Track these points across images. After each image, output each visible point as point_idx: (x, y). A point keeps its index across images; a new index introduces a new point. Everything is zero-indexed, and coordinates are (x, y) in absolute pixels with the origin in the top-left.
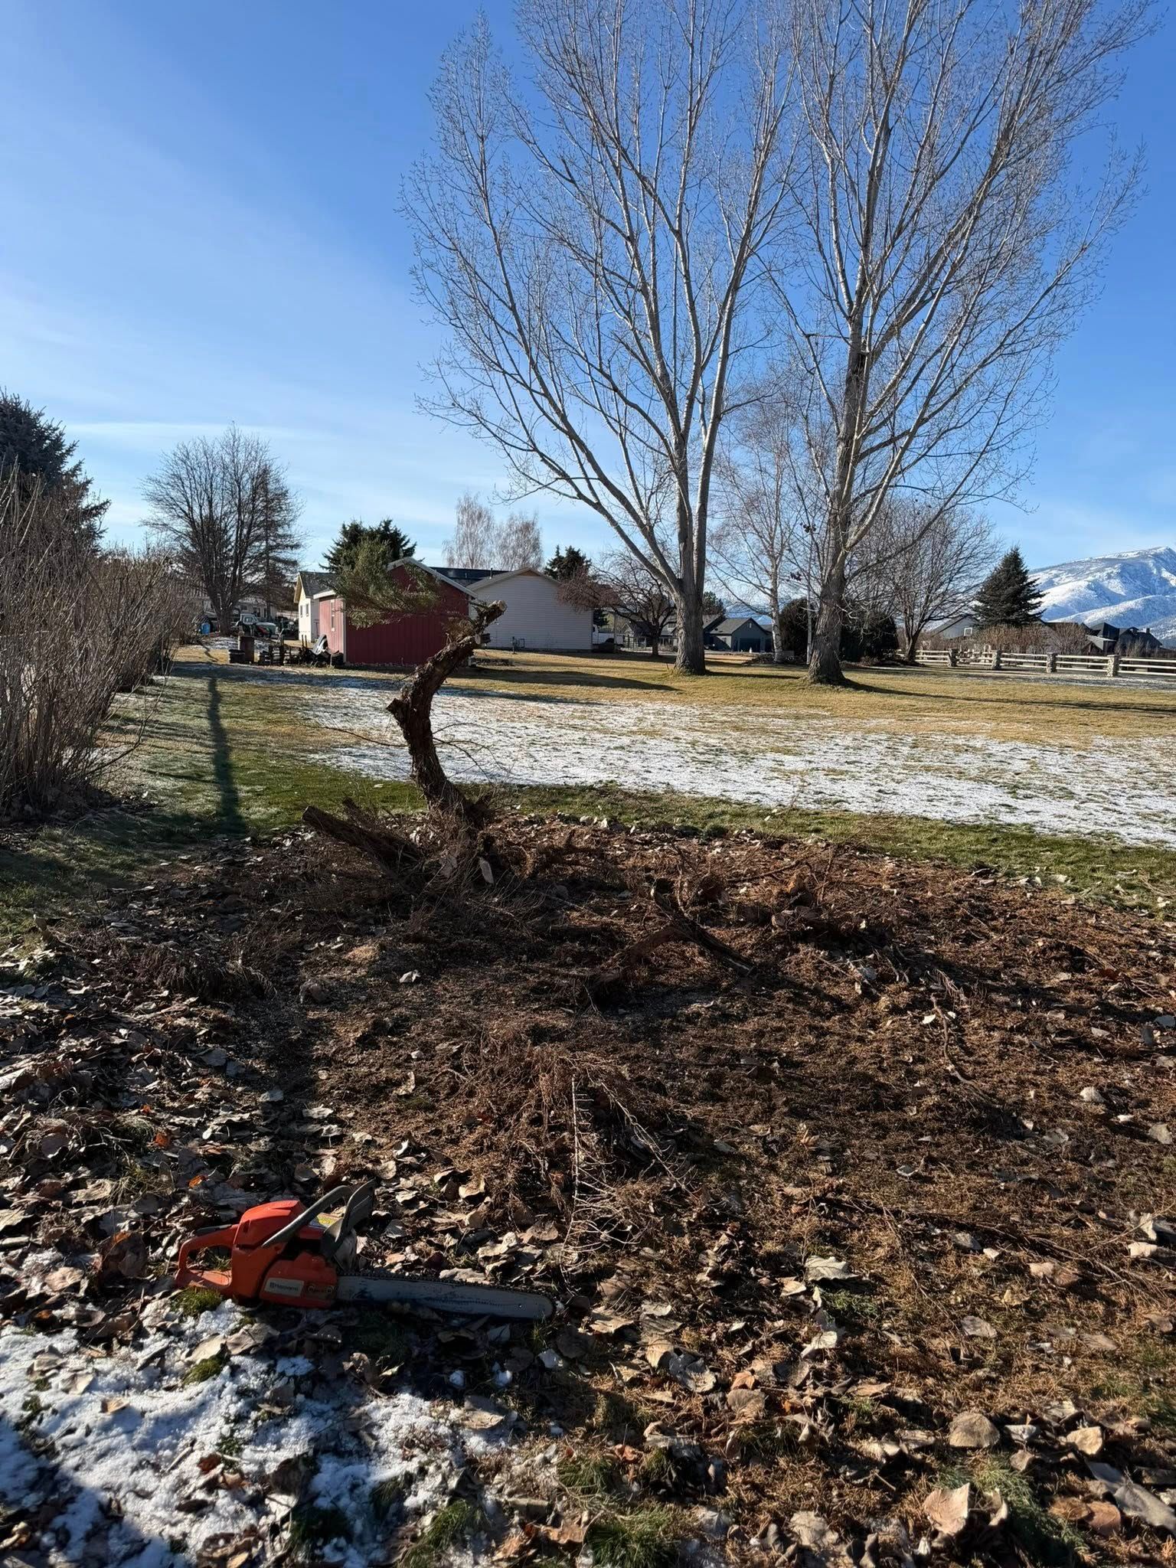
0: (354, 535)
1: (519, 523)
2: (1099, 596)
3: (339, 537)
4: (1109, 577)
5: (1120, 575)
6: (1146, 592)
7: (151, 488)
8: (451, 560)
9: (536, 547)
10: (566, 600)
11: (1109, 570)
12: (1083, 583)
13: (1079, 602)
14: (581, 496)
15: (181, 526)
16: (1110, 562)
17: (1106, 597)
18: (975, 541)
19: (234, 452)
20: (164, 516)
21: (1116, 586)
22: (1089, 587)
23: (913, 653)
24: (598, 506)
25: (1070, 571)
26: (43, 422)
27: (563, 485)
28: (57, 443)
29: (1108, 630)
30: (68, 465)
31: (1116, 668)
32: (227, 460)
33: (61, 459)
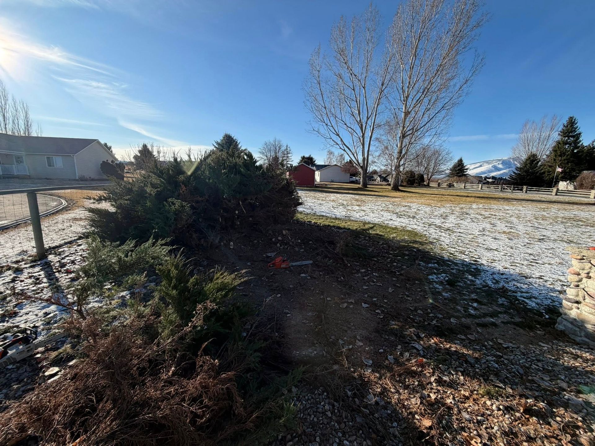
0: (303, 158)
1: (340, 154)
2: (495, 169)
3: (300, 159)
4: (498, 164)
5: (502, 164)
6: (509, 168)
7: (259, 150)
8: (325, 163)
9: (344, 159)
10: (343, 171)
11: (498, 162)
12: (491, 166)
13: (489, 171)
14: (340, 148)
15: (265, 158)
16: (499, 160)
17: (497, 169)
18: (446, 156)
19: (275, 141)
20: (261, 156)
21: (500, 166)
22: (492, 167)
23: (429, 183)
24: (344, 150)
25: (487, 163)
26: (234, 138)
27: (337, 146)
28: (237, 142)
29: (493, 178)
30: (240, 146)
31: (482, 187)
32: (274, 144)
33: (238, 145)
